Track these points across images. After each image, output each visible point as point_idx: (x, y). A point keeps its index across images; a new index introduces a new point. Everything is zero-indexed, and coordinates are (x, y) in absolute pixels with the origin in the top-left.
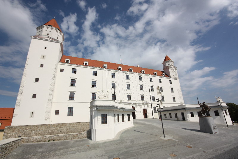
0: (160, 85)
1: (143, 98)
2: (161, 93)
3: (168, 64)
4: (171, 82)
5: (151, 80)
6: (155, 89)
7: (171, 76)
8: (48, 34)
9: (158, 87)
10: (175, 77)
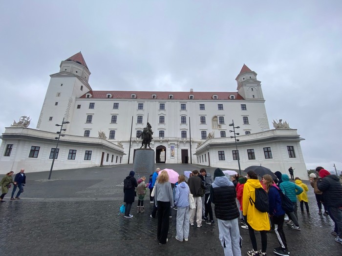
0: (220, 113)
1: (184, 134)
2: (220, 126)
3: (244, 79)
4: (244, 107)
5: (202, 107)
6: (208, 120)
7: (246, 97)
8: (66, 70)
9: (216, 117)
10: (255, 97)
